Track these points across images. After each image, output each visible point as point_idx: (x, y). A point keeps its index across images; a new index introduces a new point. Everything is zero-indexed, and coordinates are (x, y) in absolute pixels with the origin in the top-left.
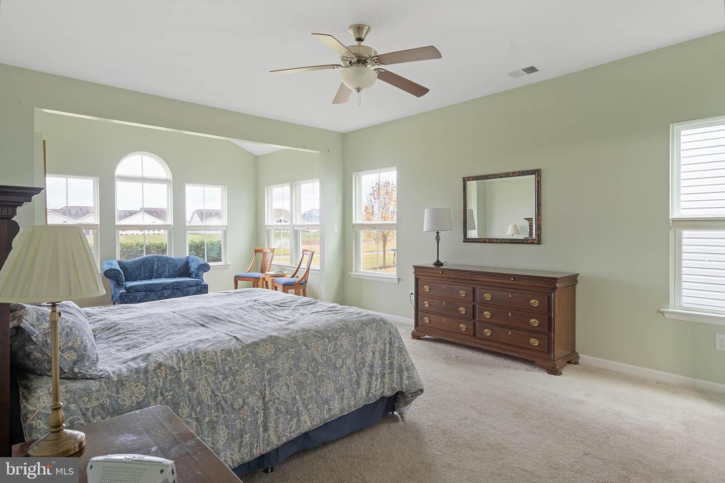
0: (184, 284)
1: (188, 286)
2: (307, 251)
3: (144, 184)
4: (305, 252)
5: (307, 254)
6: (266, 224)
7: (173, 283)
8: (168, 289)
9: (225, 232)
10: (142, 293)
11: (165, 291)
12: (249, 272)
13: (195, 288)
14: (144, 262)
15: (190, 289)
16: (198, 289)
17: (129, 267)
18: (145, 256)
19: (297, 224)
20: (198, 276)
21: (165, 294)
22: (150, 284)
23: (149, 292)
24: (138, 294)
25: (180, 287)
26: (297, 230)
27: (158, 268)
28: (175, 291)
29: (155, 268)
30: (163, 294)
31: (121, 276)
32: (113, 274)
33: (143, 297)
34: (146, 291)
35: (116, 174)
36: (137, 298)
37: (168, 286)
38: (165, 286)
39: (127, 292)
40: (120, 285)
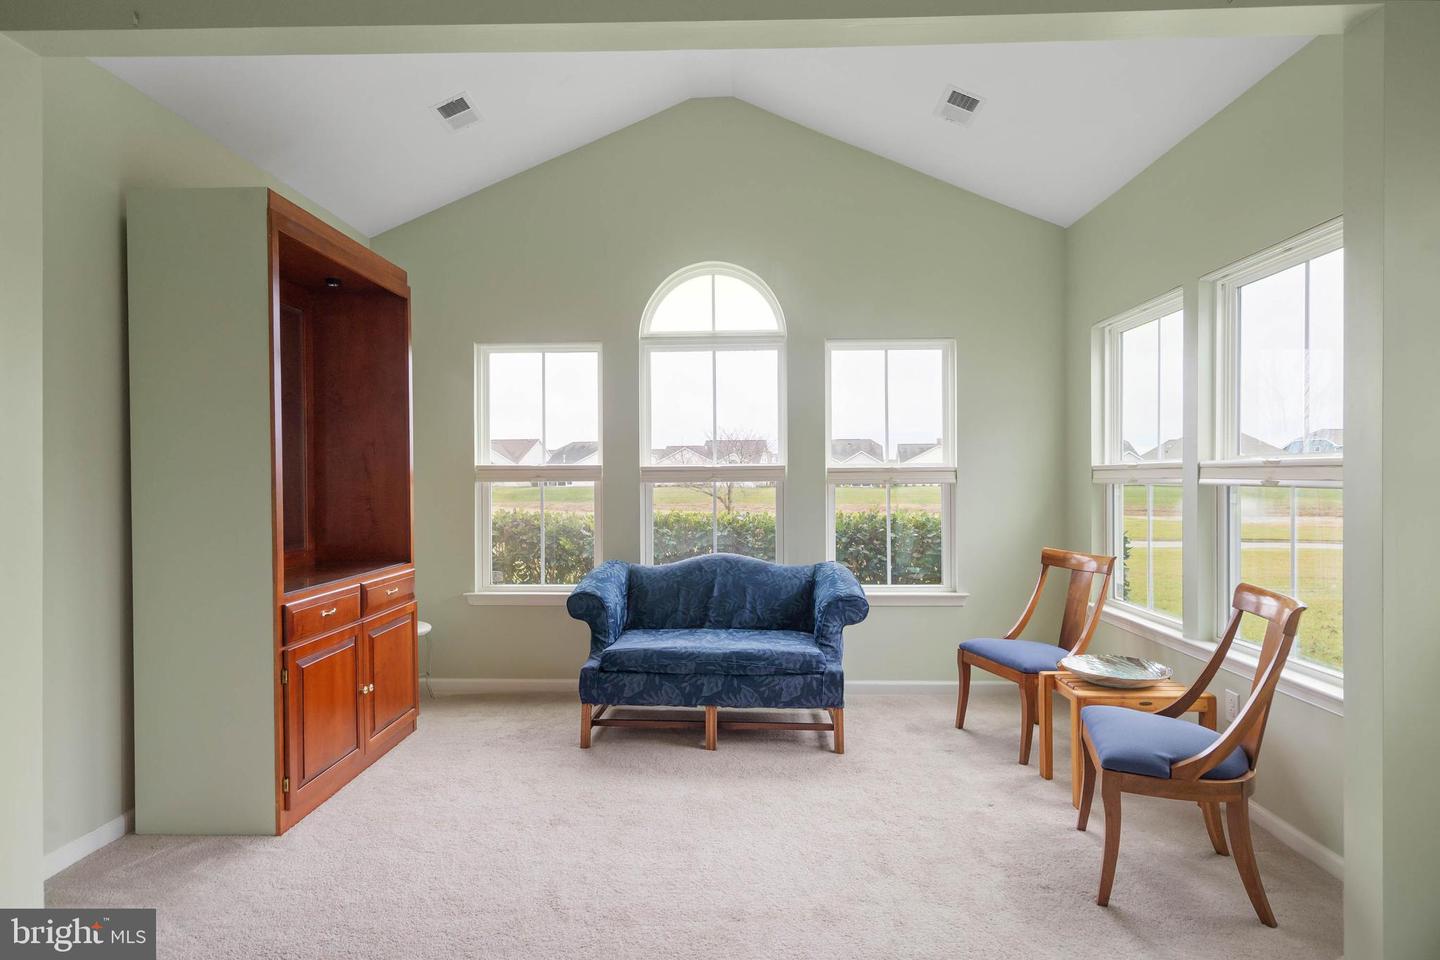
1: (776, 673)
2: (1261, 592)
4: (1251, 598)
5: (1257, 612)
6: (1095, 461)
7: (729, 657)
8: (713, 673)
9: (951, 491)
10: (638, 678)
11: (705, 680)
12: (1012, 637)
13: (799, 680)
14: (691, 573)
15: (783, 682)
16: (807, 687)
18: (716, 553)
19: (1218, 460)
20: (827, 639)
21: (705, 687)
23: (657, 678)
24: (626, 679)
25: (749, 673)
26: (1217, 487)
27: (724, 595)
28: (735, 682)
29: (716, 593)
30: (699, 689)
31: (604, 614)
32: (585, 607)
33: (642, 692)
34: (648, 673)
35: (645, 332)
36: (622, 691)
37: (711, 664)
38: (704, 665)
39: (601, 669)
40: (597, 643)
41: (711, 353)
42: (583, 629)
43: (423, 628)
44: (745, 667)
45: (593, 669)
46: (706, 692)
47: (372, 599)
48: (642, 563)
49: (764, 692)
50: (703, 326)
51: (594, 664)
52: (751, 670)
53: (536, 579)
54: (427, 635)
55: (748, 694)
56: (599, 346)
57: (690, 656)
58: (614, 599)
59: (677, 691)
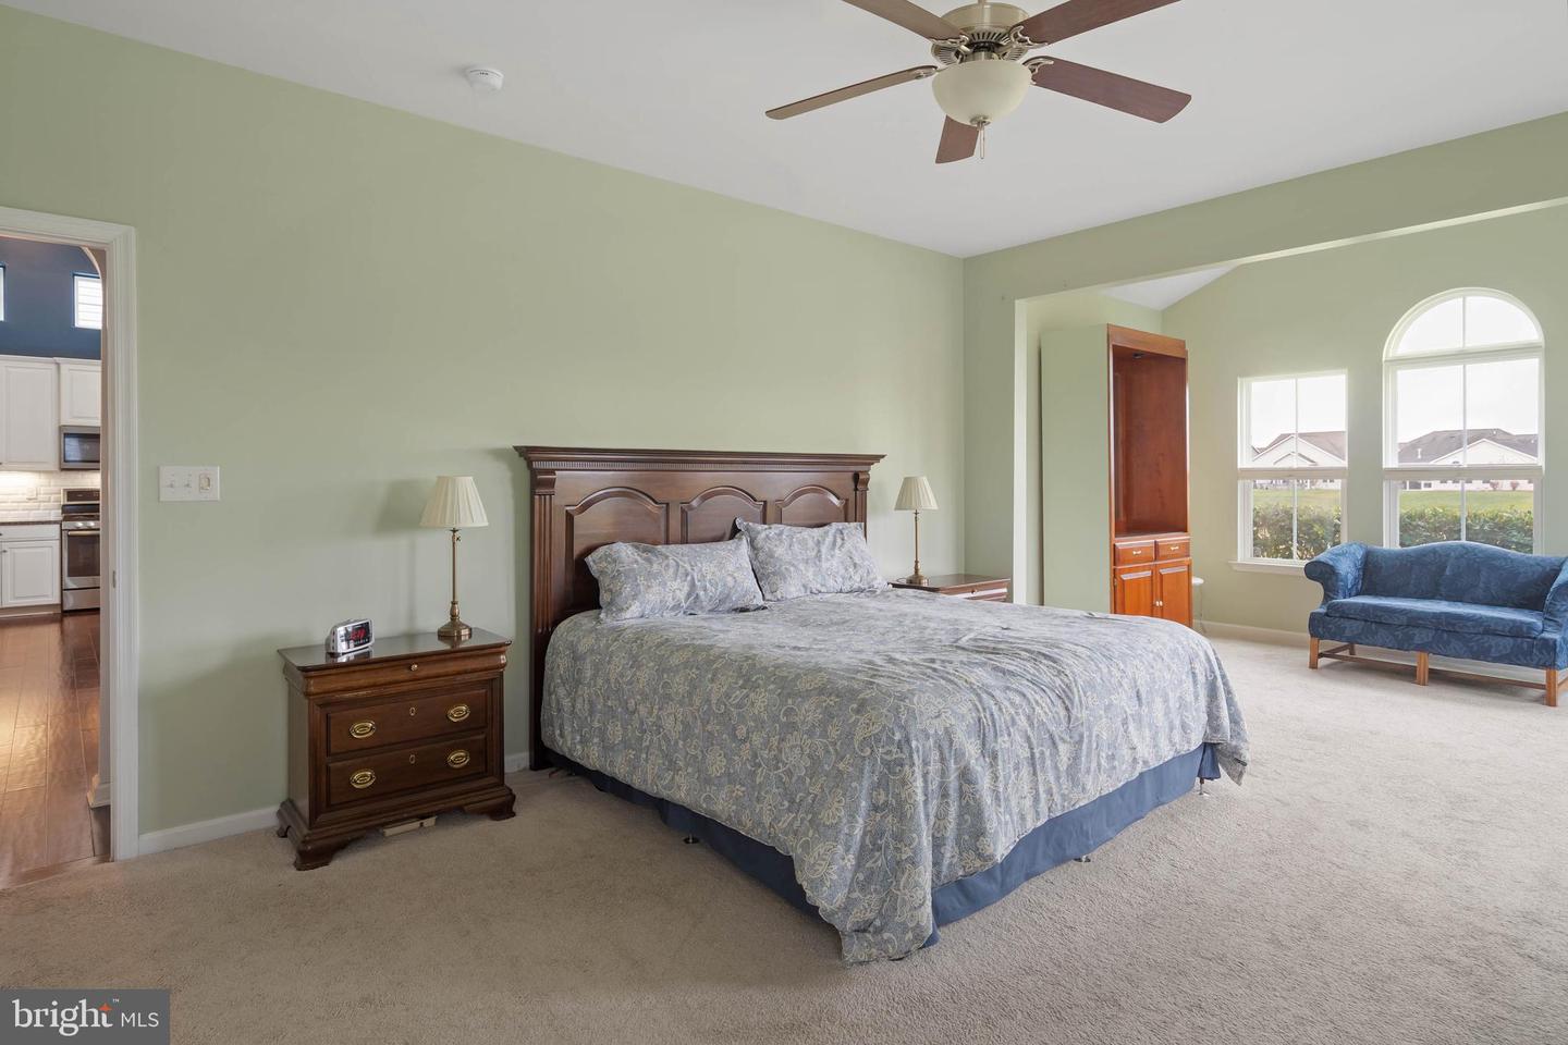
0: (1469, 624)
3: (1468, 366)
7: (1437, 616)
8: (1425, 627)
11: (1416, 631)
13: (1509, 641)
14: (1425, 555)
15: (1492, 641)
16: (1517, 647)
17: (1383, 564)
18: (1463, 541)
21: (1416, 638)
22: (1376, 607)
23: (1373, 625)
24: (1347, 623)
25: (1458, 630)
27: (1456, 574)
29: (1448, 573)
30: (1411, 638)
31: (1334, 578)
32: (1320, 572)
33: (1360, 634)
34: (1366, 621)
35: (1391, 355)
36: (1344, 632)
37: (1422, 619)
38: (1415, 620)
39: (1327, 614)
40: (1327, 597)
41: (1462, 366)
42: (1317, 589)
43: (1196, 581)
44: (1454, 625)
45: (1320, 614)
46: (1417, 640)
47: (1162, 553)
48: (1386, 546)
49: (1472, 647)
50: (1455, 344)
51: (1323, 610)
52: (1461, 628)
53: (1290, 556)
54: (1201, 586)
55: (1458, 648)
56: (1346, 370)
57: (1403, 612)
58: (1347, 569)
59: (1391, 637)
